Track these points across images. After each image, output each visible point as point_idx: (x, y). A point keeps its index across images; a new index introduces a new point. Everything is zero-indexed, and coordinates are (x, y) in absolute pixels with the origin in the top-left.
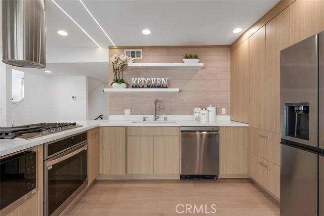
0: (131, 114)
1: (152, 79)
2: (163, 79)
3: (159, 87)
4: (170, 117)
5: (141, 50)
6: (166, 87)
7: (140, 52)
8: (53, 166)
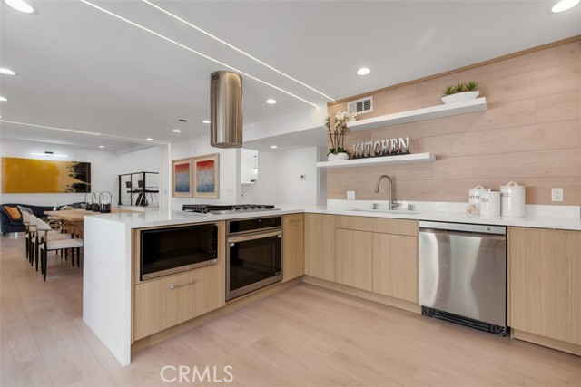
0: (356, 199)
1: (383, 142)
2: (401, 140)
3: (394, 153)
4: (418, 205)
5: (371, 98)
6: (408, 153)
7: (369, 101)
8: (236, 244)
